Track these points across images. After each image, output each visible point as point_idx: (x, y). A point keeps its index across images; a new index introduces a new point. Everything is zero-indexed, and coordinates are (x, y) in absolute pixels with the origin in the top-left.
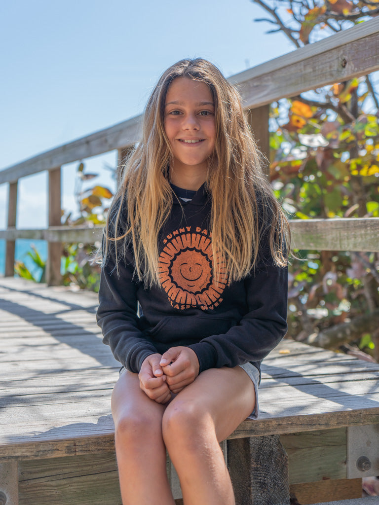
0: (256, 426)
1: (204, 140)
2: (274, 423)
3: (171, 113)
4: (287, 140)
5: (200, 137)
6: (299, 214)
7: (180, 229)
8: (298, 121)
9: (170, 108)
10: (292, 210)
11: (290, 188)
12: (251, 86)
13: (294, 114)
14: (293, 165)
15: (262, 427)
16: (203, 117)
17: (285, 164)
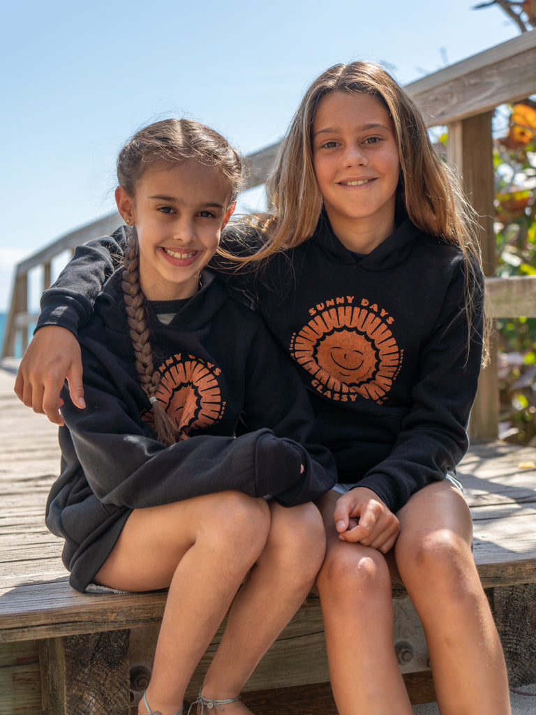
0: (503, 571)
1: (376, 179)
2: (529, 567)
3: (323, 147)
4: (505, 162)
5: (369, 174)
6: (525, 268)
7: (338, 299)
8: (523, 134)
9: (320, 139)
10: (516, 261)
11: (514, 231)
12: (467, 83)
13: (516, 124)
14: (518, 198)
15: (511, 573)
16: (370, 145)
17: (507, 198)
